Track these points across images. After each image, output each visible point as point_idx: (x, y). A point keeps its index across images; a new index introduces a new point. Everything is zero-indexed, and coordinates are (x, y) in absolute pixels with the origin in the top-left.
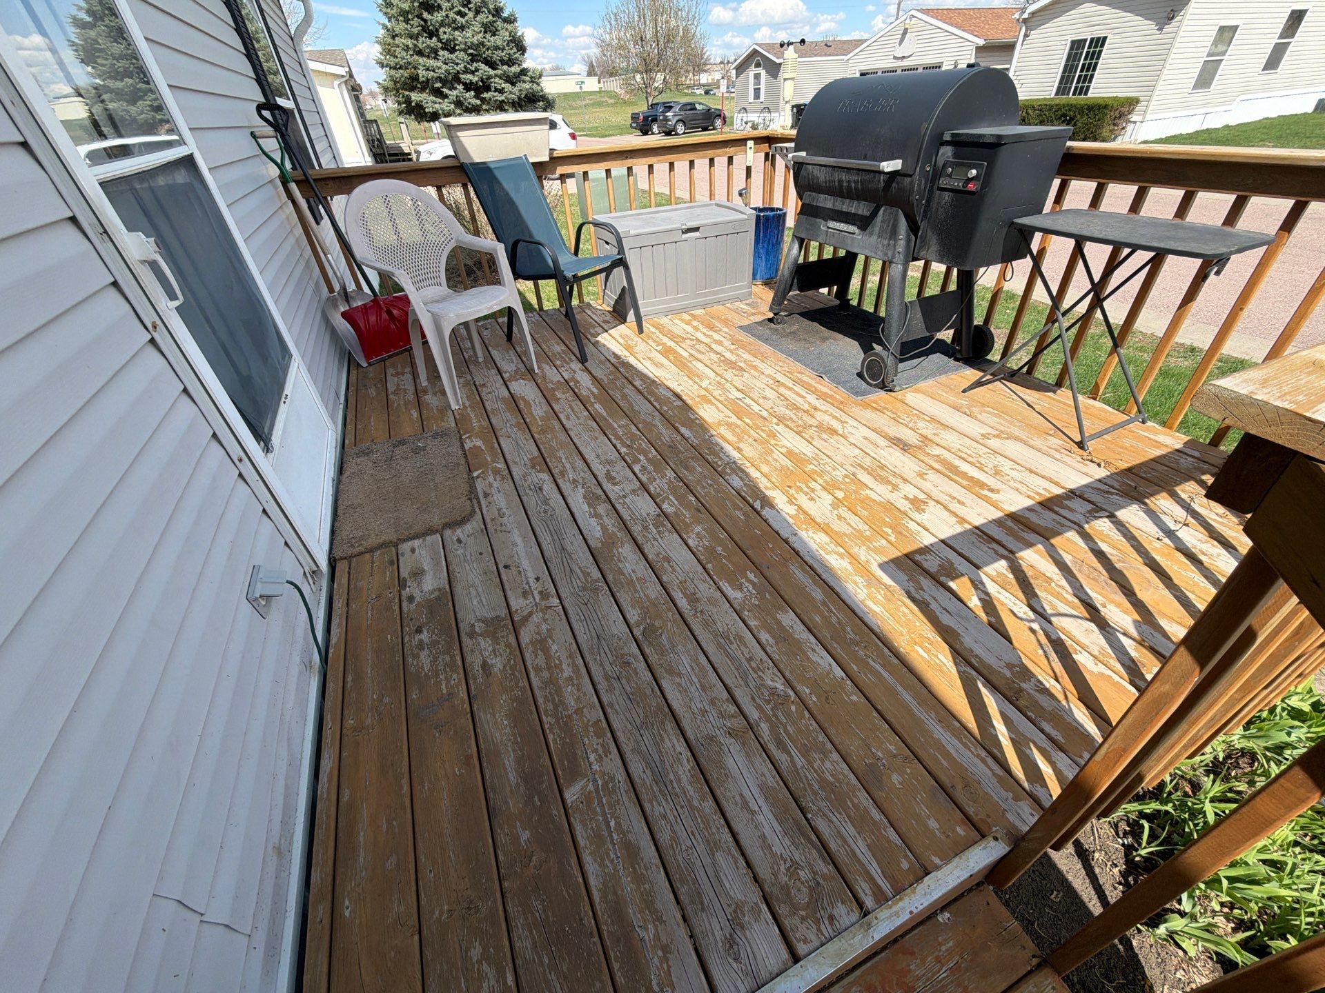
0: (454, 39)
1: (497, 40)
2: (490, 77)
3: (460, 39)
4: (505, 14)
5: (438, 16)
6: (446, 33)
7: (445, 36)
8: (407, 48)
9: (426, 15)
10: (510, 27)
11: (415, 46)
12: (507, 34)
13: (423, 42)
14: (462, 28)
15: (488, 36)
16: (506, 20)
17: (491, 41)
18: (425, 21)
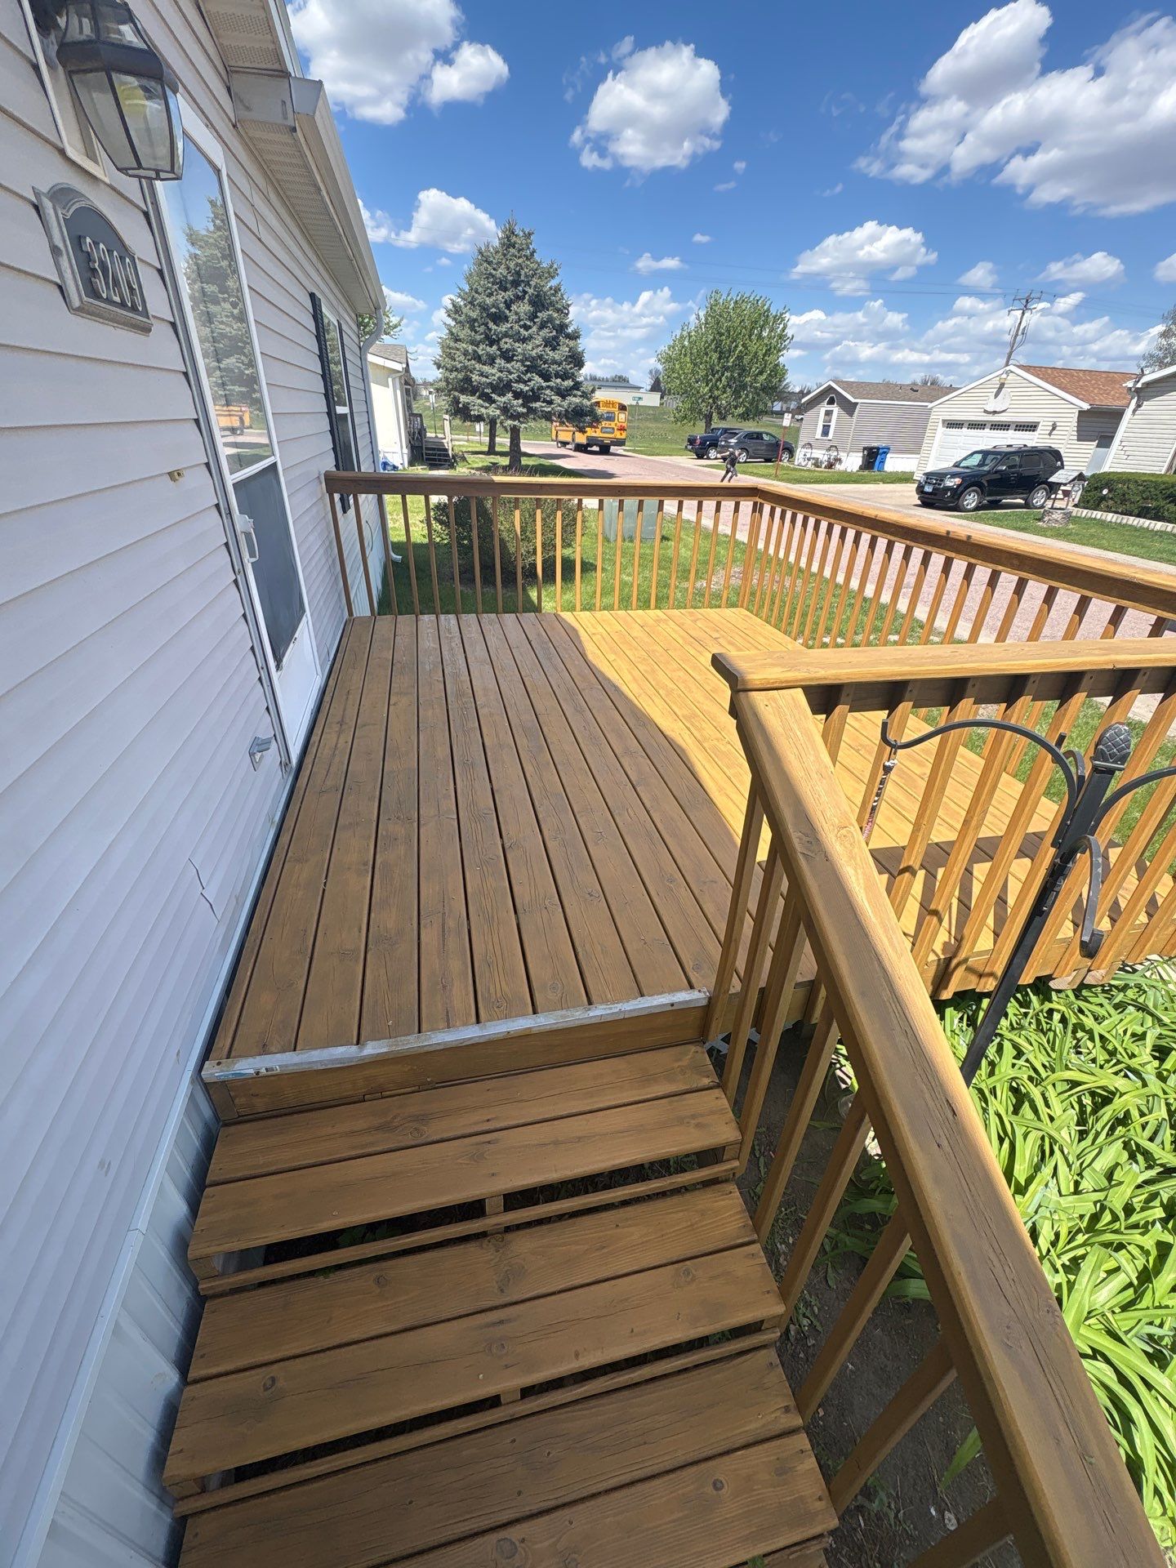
0: (514, 350)
2: (541, 388)
3: (519, 350)
4: (570, 330)
5: (504, 328)
6: (506, 344)
7: (506, 346)
8: (466, 353)
9: (491, 325)
10: (572, 343)
11: (475, 351)
12: (567, 349)
13: (483, 349)
14: (524, 340)
15: (547, 349)
16: (571, 337)
18: (490, 330)
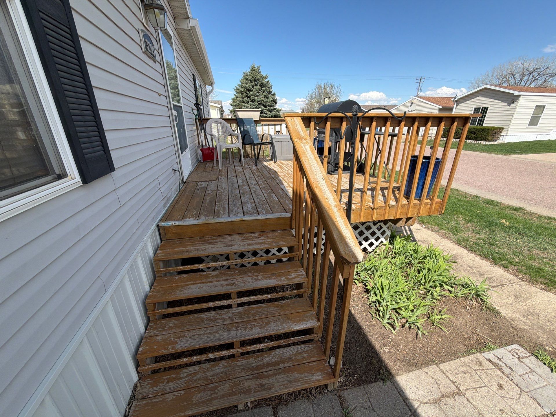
0: (255, 99)
1: (268, 100)
2: (263, 110)
4: (272, 93)
5: (251, 93)
6: (252, 97)
9: (248, 92)
10: (273, 97)
13: (246, 99)
14: (258, 96)
16: (273, 95)
17: (266, 100)
18: (247, 94)
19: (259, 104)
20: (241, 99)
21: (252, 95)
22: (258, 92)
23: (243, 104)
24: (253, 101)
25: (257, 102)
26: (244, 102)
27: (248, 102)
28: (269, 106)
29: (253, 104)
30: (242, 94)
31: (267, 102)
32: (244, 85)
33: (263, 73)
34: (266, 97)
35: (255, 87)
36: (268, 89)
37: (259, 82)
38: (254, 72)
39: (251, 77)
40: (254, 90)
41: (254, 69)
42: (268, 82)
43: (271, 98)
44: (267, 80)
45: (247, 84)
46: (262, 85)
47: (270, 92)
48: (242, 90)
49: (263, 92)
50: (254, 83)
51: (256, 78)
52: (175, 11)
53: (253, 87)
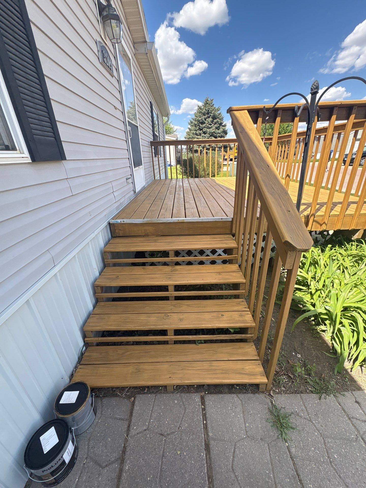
3: (208, 131)
4: (223, 124)
5: (204, 125)
7: (204, 130)
8: (193, 133)
9: (201, 125)
10: (224, 128)
13: (198, 132)
14: (210, 128)
15: (216, 130)
16: (223, 126)
19: (211, 136)
20: (195, 132)
21: (204, 127)
22: (210, 125)
23: (196, 136)
24: (205, 133)
25: (209, 134)
26: (197, 134)
27: (200, 134)
28: (219, 137)
29: (205, 135)
30: (195, 126)
31: (218, 133)
32: (197, 118)
33: (216, 106)
34: (218, 128)
35: (207, 120)
36: (219, 120)
37: (211, 114)
38: (207, 105)
39: (204, 110)
40: (206, 122)
41: (208, 102)
42: (220, 114)
43: (221, 130)
44: (219, 112)
45: (200, 117)
46: (214, 118)
47: (221, 124)
48: (196, 123)
49: (215, 124)
50: (206, 116)
51: (209, 111)
52: (134, 36)
53: (205, 120)
